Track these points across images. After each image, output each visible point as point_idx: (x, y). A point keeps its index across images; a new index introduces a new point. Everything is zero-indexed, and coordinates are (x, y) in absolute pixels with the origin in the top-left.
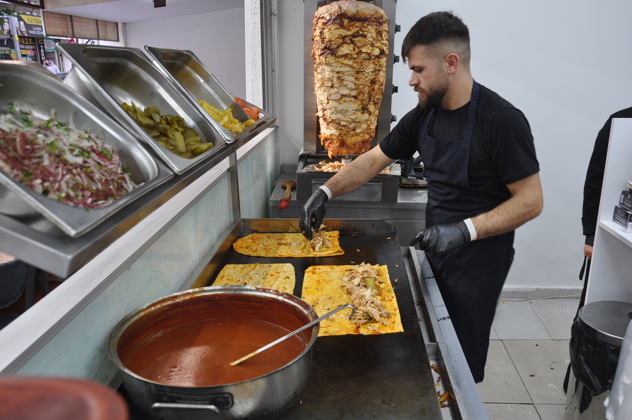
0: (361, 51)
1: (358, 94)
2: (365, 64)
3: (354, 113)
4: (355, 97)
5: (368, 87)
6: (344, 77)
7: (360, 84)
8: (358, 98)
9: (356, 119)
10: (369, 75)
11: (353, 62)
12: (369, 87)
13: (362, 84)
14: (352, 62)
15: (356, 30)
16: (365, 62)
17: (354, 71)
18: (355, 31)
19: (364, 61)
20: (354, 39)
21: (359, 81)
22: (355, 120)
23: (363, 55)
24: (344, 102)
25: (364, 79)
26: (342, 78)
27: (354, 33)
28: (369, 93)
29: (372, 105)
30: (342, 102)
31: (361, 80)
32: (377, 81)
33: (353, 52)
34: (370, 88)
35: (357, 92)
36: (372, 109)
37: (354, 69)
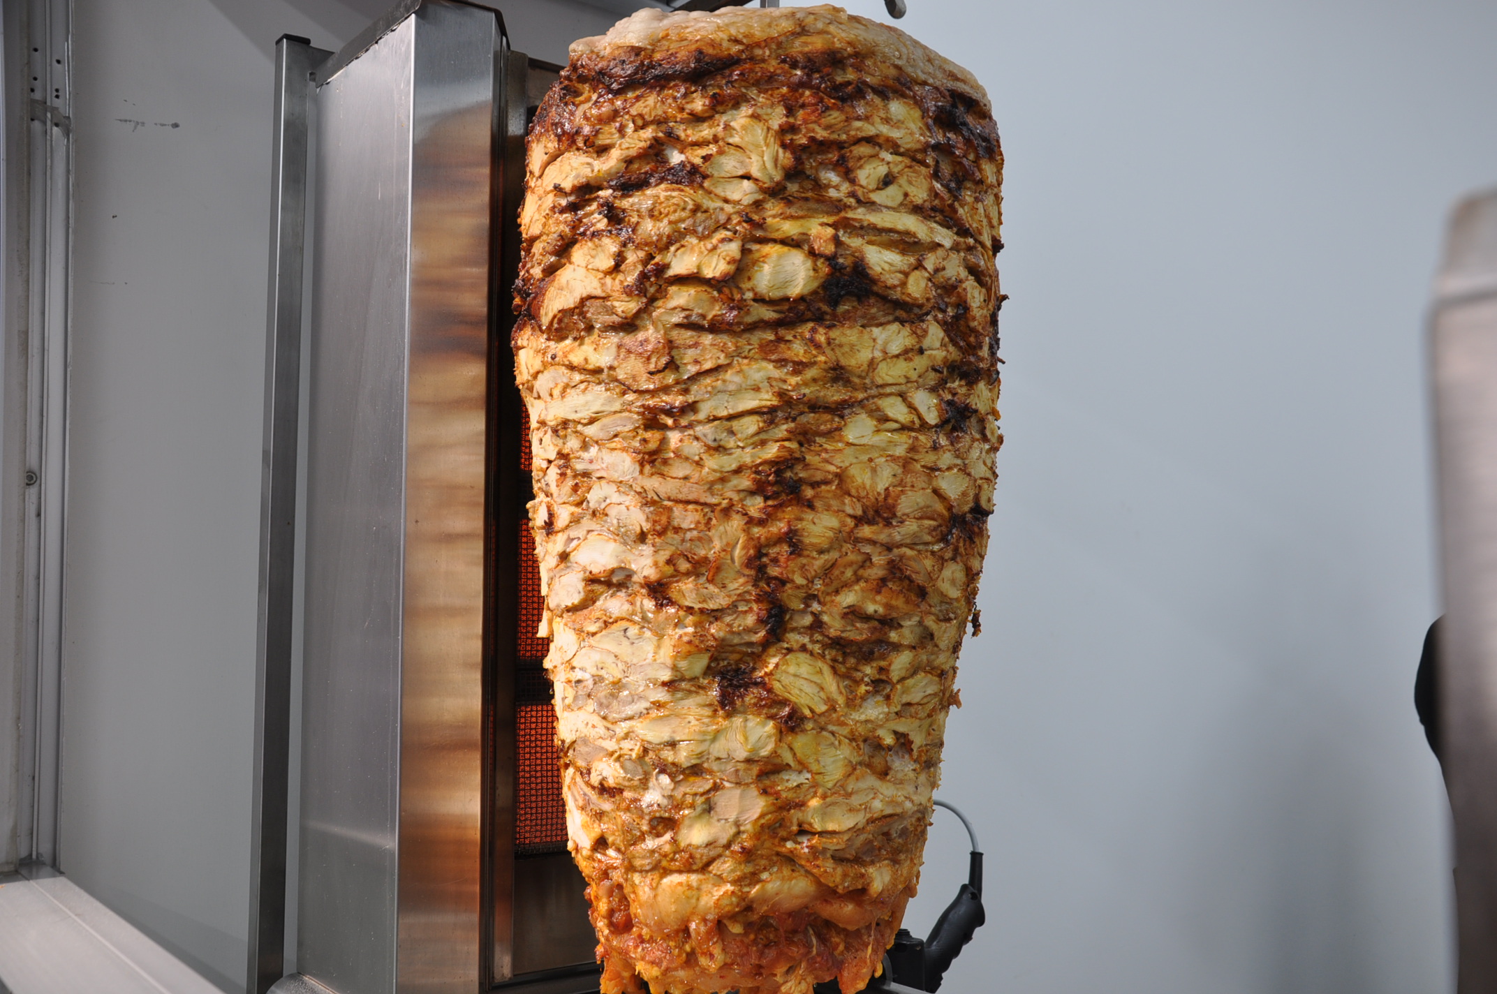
0: (662, 269)
1: (669, 570)
2: (696, 362)
3: (659, 705)
4: (658, 591)
5: (737, 522)
6: (586, 455)
7: (678, 501)
8: (674, 595)
9: (673, 744)
10: (731, 432)
11: (619, 347)
12: (751, 521)
13: (688, 502)
14: (614, 350)
15: (636, 141)
16: (696, 345)
17: (626, 408)
18: (633, 152)
19: (687, 336)
20: (626, 203)
21: (662, 475)
22: (668, 755)
23: (681, 297)
24: (600, 624)
25: (699, 464)
26: (580, 466)
27: (629, 161)
28: (761, 569)
29: (803, 657)
30: (593, 628)
31: (679, 470)
32: (815, 485)
33: (613, 285)
34: (756, 531)
35: (664, 556)
36: (809, 689)
37: (630, 397)
